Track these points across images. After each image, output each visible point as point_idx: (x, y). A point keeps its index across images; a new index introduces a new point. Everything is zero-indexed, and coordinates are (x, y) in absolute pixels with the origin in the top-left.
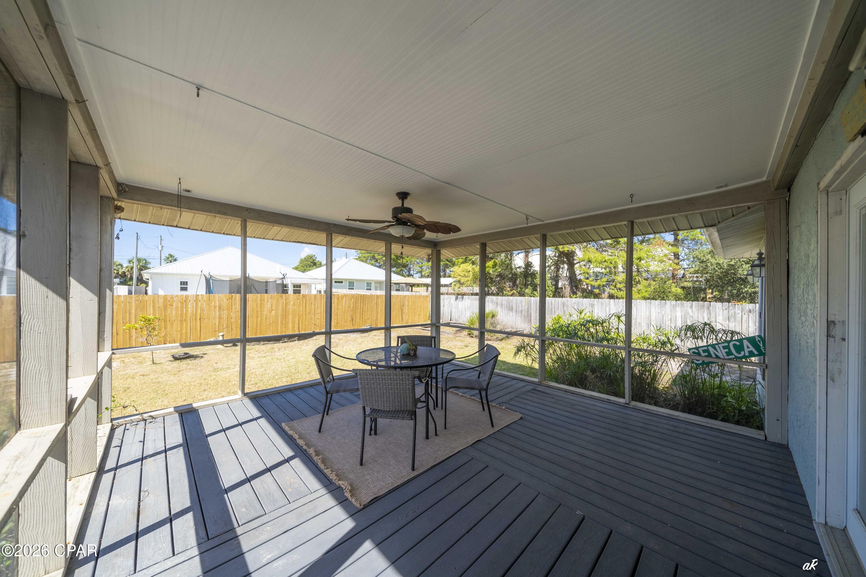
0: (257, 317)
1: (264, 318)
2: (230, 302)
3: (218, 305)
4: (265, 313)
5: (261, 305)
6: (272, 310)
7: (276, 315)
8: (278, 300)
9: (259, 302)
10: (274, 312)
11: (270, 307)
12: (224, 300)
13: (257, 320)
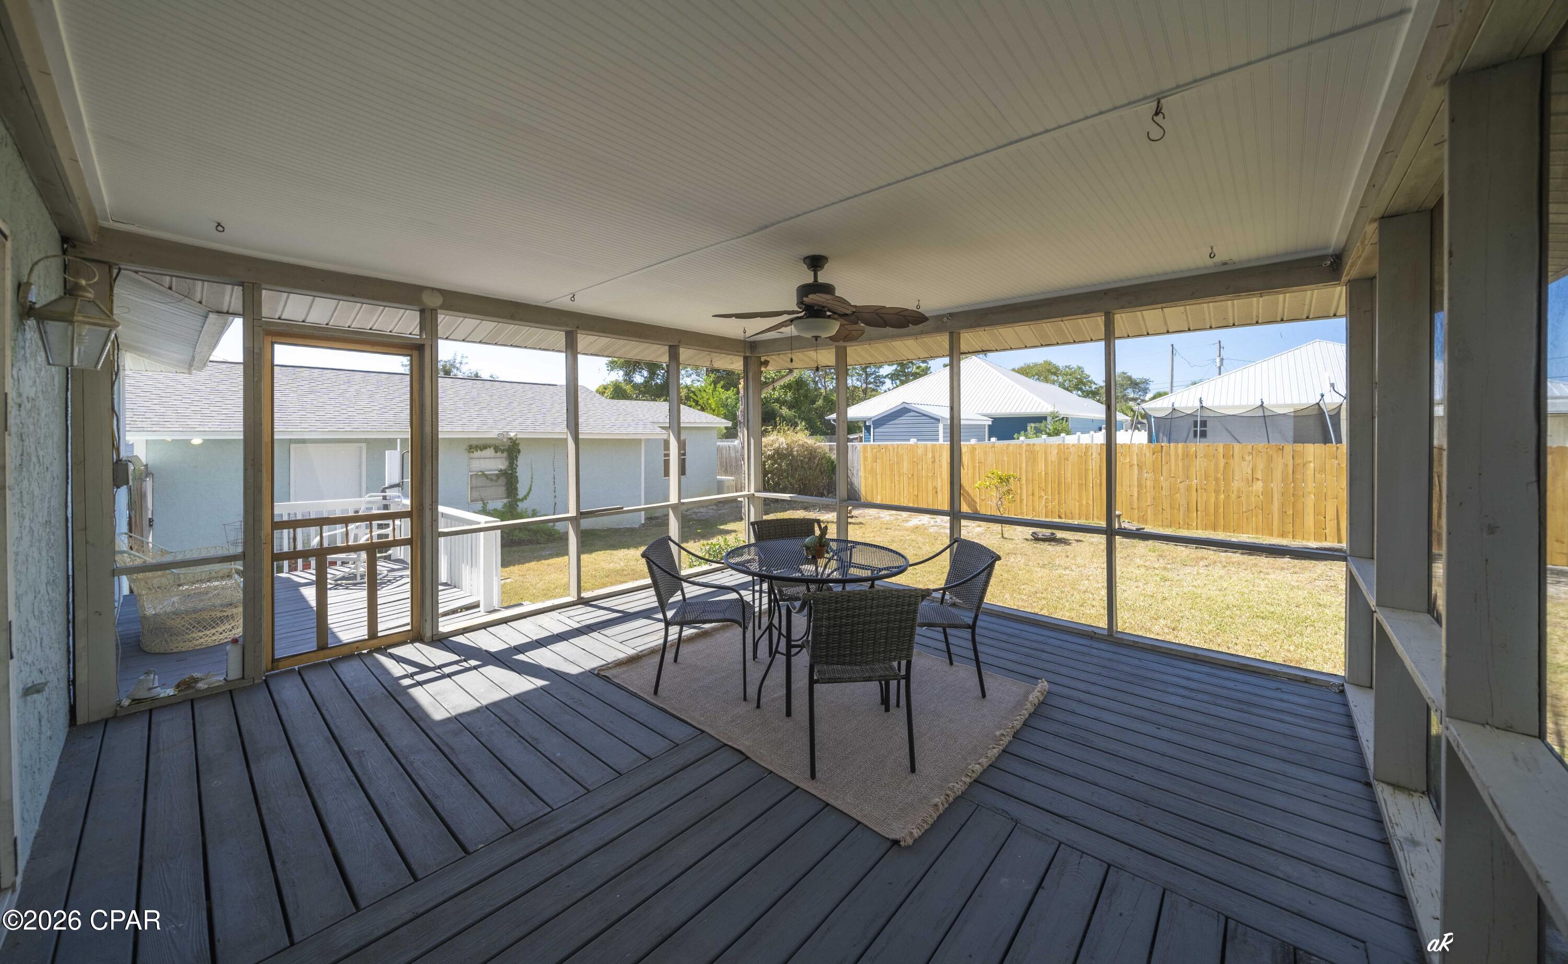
0: (1217, 492)
1: (1233, 496)
2: (1157, 458)
3: (1135, 463)
4: (1235, 485)
5: (1225, 467)
6: (1254, 479)
7: (1268, 494)
8: (1270, 459)
9: (1222, 462)
10: (1259, 486)
11: (1250, 472)
12: (1148, 454)
13: (1217, 498)
